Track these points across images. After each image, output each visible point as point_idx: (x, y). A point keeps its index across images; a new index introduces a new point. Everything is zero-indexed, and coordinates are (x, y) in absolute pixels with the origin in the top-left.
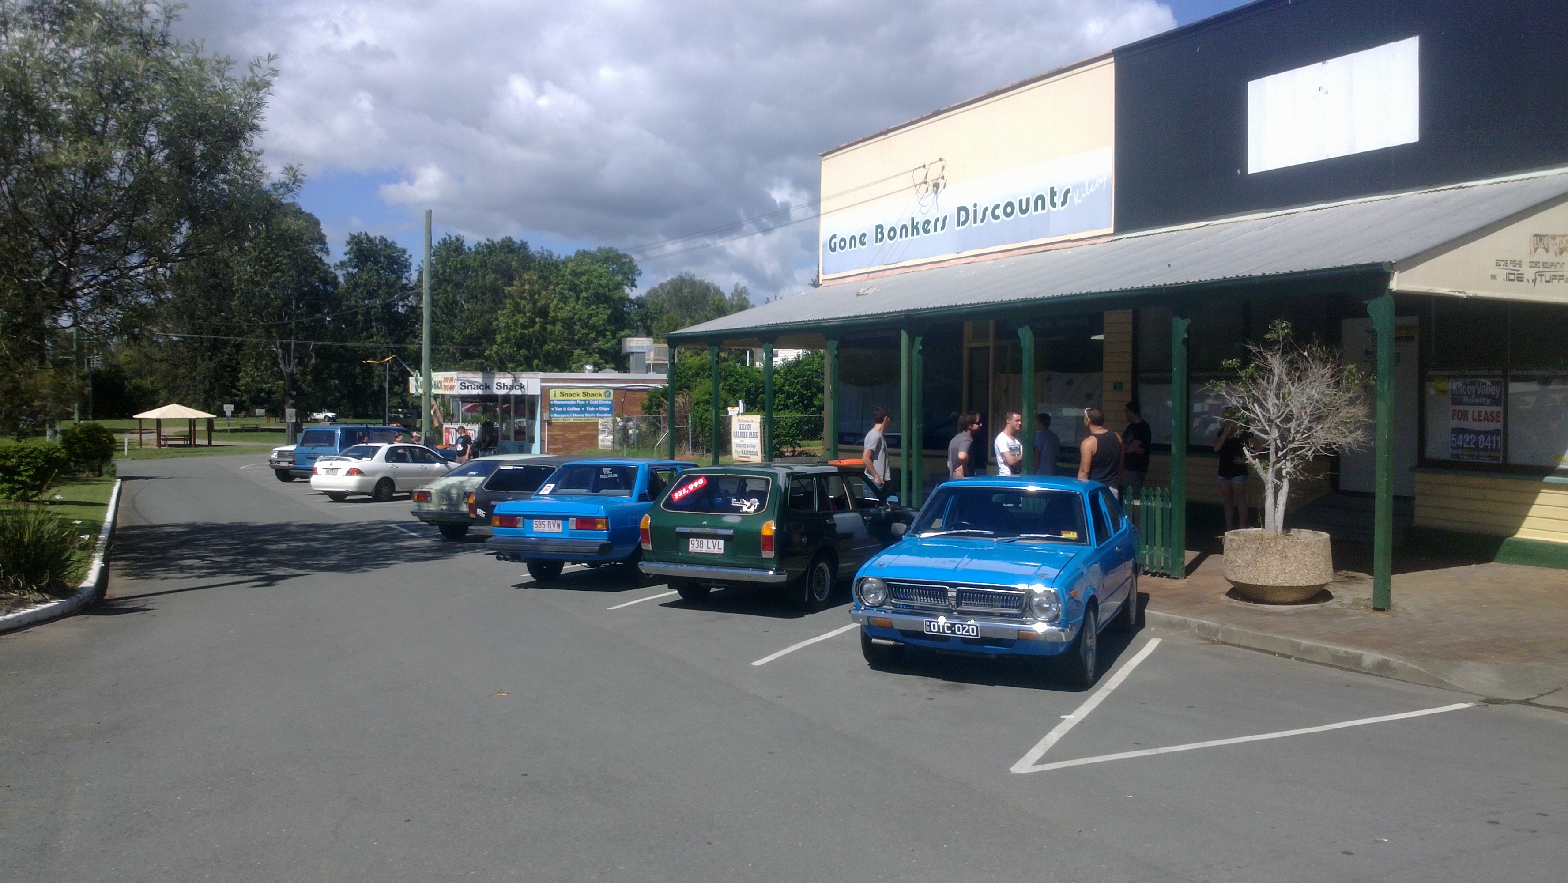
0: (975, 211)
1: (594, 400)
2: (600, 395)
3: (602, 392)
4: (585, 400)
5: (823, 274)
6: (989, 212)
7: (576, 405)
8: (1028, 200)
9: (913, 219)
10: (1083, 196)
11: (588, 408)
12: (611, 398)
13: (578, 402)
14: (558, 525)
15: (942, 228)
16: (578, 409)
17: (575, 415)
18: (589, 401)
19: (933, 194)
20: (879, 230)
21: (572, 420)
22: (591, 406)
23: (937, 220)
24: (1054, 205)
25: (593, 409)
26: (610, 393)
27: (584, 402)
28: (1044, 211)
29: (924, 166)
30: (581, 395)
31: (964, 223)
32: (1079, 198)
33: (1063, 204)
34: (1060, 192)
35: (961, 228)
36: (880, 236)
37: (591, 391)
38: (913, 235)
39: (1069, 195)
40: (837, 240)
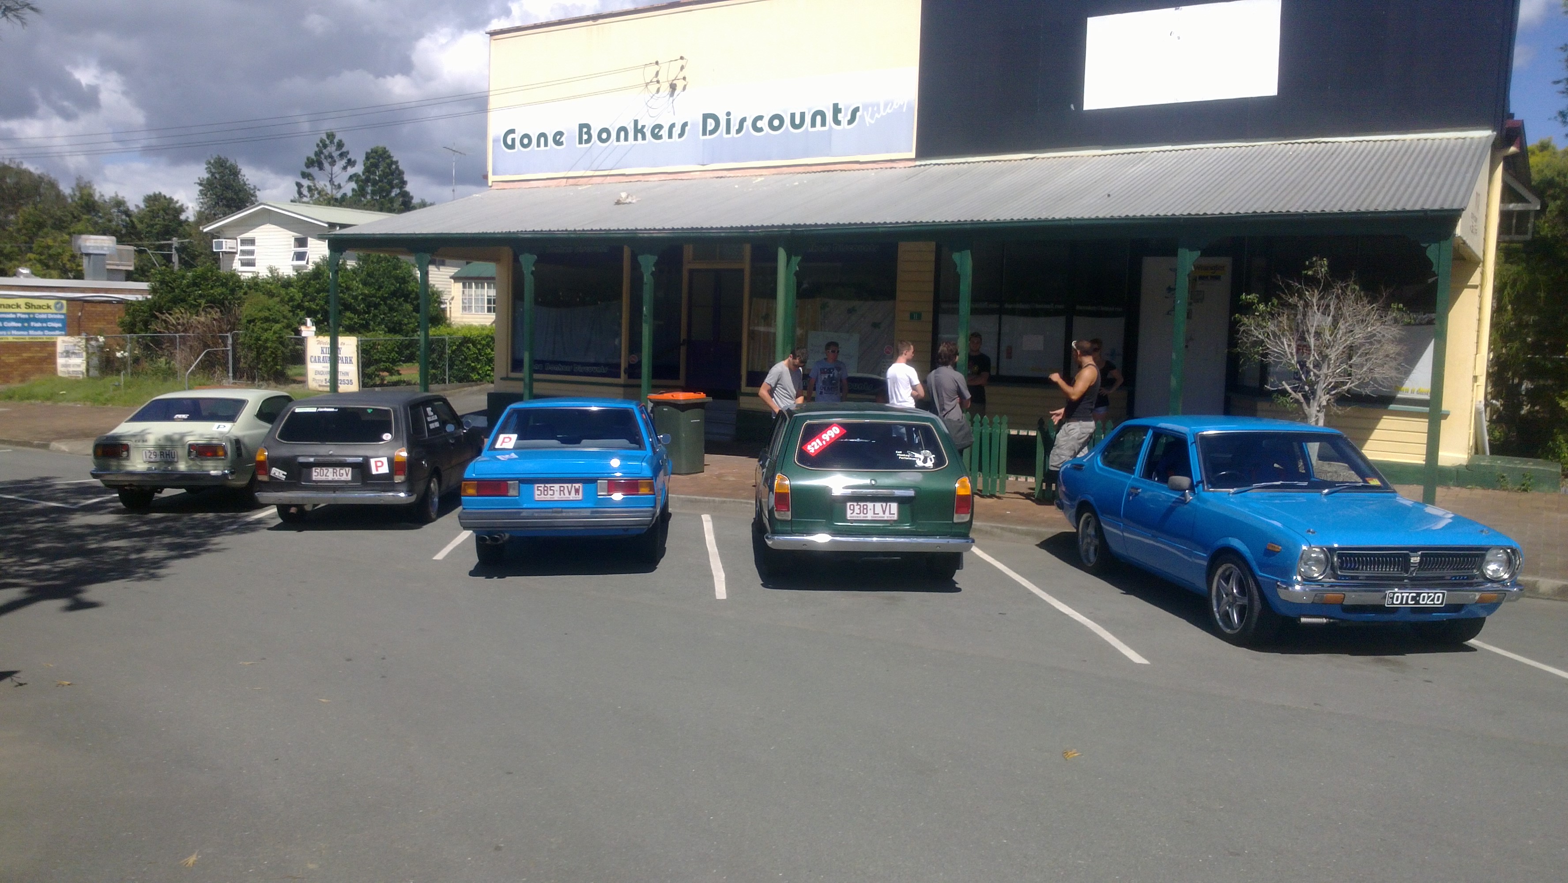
0: (728, 122)
1: (41, 314)
2: (49, 307)
3: (52, 303)
4: (29, 314)
5: (494, 174)
6: (748, 124)
7: (16, 320)
8: (803, 115)
9: (636, 122)
10: (877, 116)
11: (32, 324)
12: (64, 311)
13: (19, 315)
14: (577, 491)
15: (681, 135)
16: (20, 325)
17: (14, 332)
18: (34, 314)
19: (668, 96)
20: (585, 130)
21: (11, 339)
22: (37, 320)
23: (672, 126)
24: (837, 122)
25: (39, 325)
26: (62, 305)
27: (27, 316)
28: (824, 129)
29: (657, 63)
30: (23, 306)
31: (712, 132)
32: (872, 117)
33: (850, 122)
34: (847, 109)
35: (708, 137)
36: (585, 137)
37: (36, 302)
38: (636, 139)
39: (858, 114)
40: (517, 136)
